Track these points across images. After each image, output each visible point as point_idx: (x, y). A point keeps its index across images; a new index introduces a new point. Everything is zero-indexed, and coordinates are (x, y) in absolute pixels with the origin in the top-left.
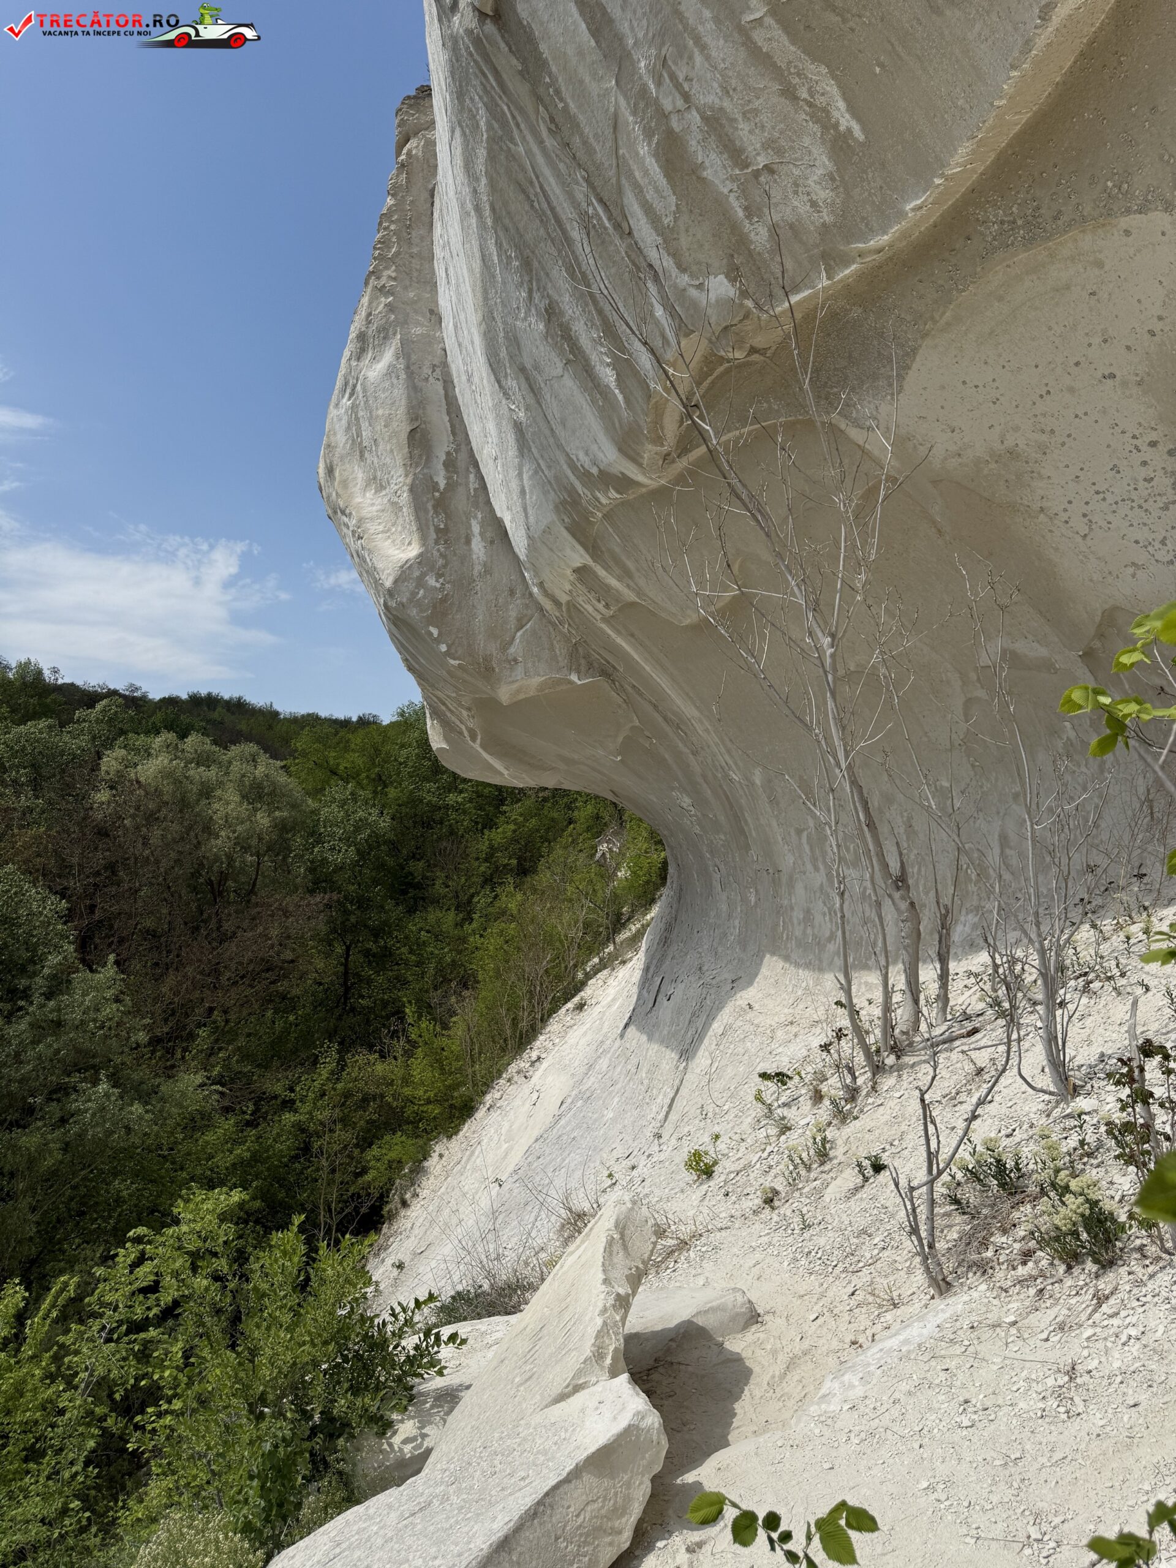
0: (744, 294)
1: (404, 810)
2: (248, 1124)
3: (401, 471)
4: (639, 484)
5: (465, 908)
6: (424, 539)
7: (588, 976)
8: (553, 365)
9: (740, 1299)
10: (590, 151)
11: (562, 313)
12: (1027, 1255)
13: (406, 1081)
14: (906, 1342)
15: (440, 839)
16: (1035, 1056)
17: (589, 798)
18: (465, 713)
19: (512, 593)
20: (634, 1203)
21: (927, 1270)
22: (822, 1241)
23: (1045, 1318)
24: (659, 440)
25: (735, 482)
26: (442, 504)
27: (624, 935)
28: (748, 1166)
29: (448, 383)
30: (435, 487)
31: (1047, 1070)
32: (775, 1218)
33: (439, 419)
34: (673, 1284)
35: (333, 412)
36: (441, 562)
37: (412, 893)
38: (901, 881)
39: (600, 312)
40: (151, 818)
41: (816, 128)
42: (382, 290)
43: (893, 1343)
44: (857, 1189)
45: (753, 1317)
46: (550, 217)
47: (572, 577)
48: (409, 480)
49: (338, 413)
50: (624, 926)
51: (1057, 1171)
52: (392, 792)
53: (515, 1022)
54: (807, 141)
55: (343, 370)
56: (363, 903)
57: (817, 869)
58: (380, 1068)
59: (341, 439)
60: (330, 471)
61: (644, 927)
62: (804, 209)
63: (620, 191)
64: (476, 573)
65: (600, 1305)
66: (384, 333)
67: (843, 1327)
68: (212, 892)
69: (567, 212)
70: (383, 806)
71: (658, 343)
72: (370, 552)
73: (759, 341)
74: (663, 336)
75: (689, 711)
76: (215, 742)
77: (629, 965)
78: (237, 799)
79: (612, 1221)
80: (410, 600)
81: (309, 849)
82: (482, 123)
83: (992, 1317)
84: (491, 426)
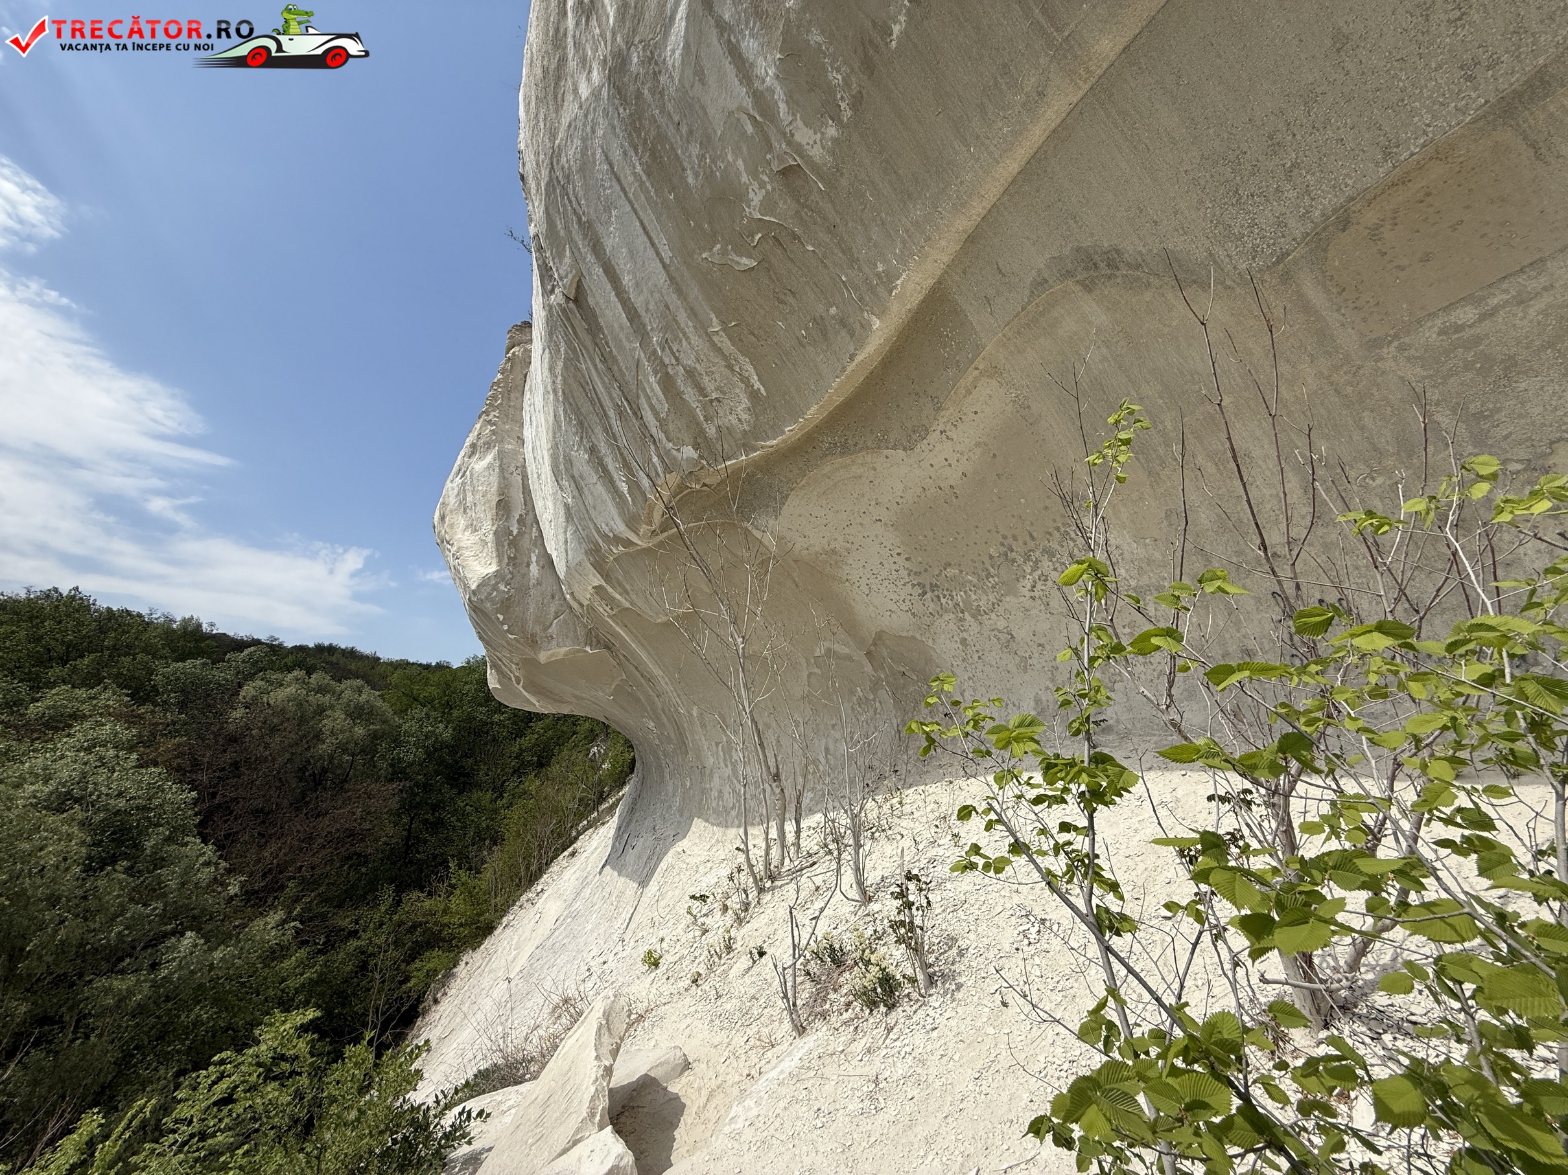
0: (701, 457)
1: (463, 724)
2: (320, 952)
3: (490, 522)
4: (636, 544)
5: (499, 790)
6: (500, 562)
7: (579, 834)
8: (592, 477)
9: (679, 1054)
10: (623, 375)
11: (599, 452)
12: (849, 1004)
13: (445, 911)
14: (782, 1072)
15: (486, 744)
16: (848, 877)
17: (587, 719)
18: (514, 666)
19: (553, 597)
20: (615, 996)
21: (793, 1020)
22: (728, 1006)
23: (859, 1046)
24: (650, 523)
25: (694, 552)
26: (514, 543)
27: (605, 806)
28: (682, 958)
29: (525, 477)
30: (511, 533)
31: (854, 886)
32: (700, 993)
33: (517, 497)
34: (634, 1048)
35: (448, 484)
36: (510, 576)
37: (462, 779)
38: (776, 777)
39: (621, 454)
40: (273, 730)
41: (743, 386)
42: (489, 422)
43: (773, 1074)
44: (749, 969)
45: (687, 1066)
46: (596, 402)
47: (592, 591)
48: (494, 528)
49: (452, 487)
50: (605, 800)
51: (864, 951)
52: (455, 713)
53: (527, 868)
54: (737, 391)
55: (459, 462)
56: (426, 787)
57: (726, 766)
58: (427, 903)
59: (452, 500)
60: (443, 518)
61: (619, 800)
62: (735, 422)
63: (638, 397)
64: (531, 584)
65: (594, 1077)
66: (488, 446)
67: (742, 1064)
68: (314, 781)
69: (607, 403)
70: (448, 722)
71: (653, 475)
72: (463, 567)
73: (708, 481)
74: (657, 473)
75: (657, 671)
76: (333, 678)
77: (607, 826)
78: (343, 716)
79: (601, 1011)
80: (487, 598)
81: (390, 750)
82: (562, 350)
83: (831, 1049)
84: (550, 504)
